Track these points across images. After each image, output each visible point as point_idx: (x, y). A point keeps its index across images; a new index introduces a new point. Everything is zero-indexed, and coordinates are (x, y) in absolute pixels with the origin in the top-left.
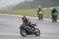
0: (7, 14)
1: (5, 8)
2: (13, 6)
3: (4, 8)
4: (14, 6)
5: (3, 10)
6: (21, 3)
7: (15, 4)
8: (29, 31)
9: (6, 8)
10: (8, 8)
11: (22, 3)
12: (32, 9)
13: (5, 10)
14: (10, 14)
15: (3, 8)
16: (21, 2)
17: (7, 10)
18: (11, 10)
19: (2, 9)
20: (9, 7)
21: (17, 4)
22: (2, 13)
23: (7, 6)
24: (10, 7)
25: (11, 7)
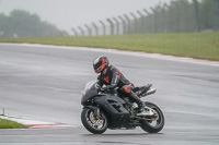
0: (107, 48)
1: (99, 25)
2: (132, 18)
3: (95, 27)
4: (136, 19)
5: (94, 34)
6: (159, 7)
7: (138, 12)
8: (117, 112)
9: (104, 26)
10: (112, 25)
11: (163, 10)
12: (199, 31)
13: (101, 33)
14: (118, 49)
15: (93, 28)
16: (162, 6)
17: (108, 32)
18: (124, 33)
19: (90, 30)
20: (114, 22)
21: (145, 10)
22: (90, 47)
23: (109, 20)
24: (118, 24)
25: (124, 22)
